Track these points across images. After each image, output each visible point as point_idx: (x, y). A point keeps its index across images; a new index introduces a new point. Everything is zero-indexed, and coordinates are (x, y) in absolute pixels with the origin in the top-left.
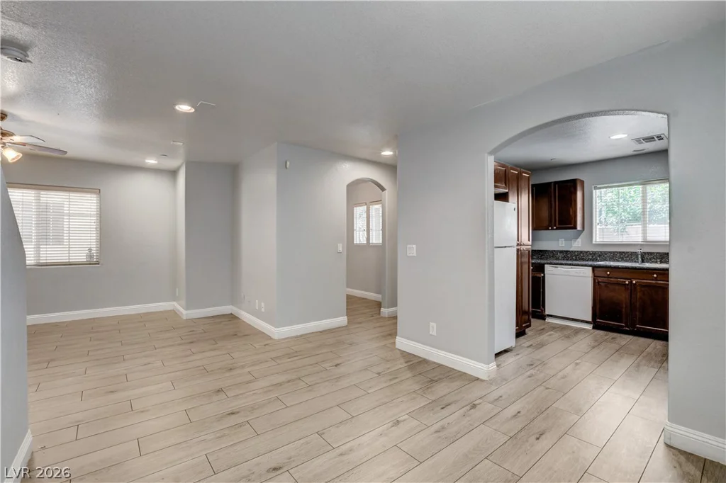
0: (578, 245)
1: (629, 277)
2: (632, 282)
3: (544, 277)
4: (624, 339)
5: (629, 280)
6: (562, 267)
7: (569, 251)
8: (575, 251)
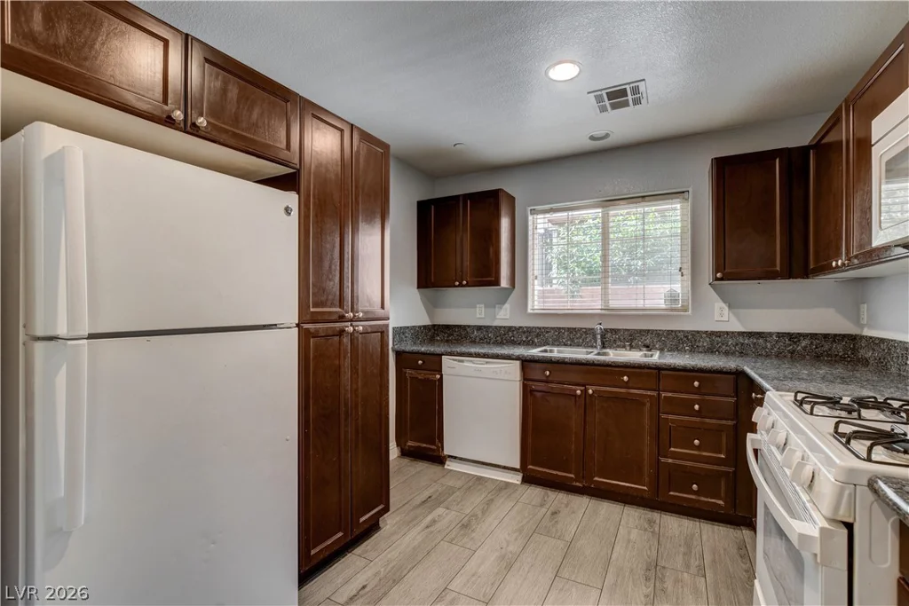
0: (505, 316)
1: (582, 381)
2: (585, 391)
3: (441, 380)
4: (574, 512)
5: (583, 388)
6: (471, 361)
7: (491, 327)
8: (501, 327)
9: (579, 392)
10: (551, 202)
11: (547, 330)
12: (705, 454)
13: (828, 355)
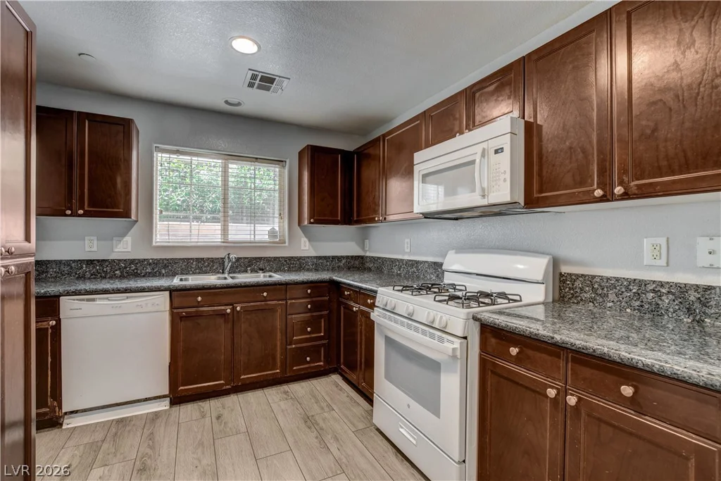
0: (125, 248)
1: (228, 302)
2: (234, 309)
4: (232, 410)
5: (231, 307)
6: (107, 299)
7: (107, 260)
8: (120, 260)
9: (229, 311)
10: (180, 144)
11: (175, 261)
12: (313, 336)
13: (354, 267)
